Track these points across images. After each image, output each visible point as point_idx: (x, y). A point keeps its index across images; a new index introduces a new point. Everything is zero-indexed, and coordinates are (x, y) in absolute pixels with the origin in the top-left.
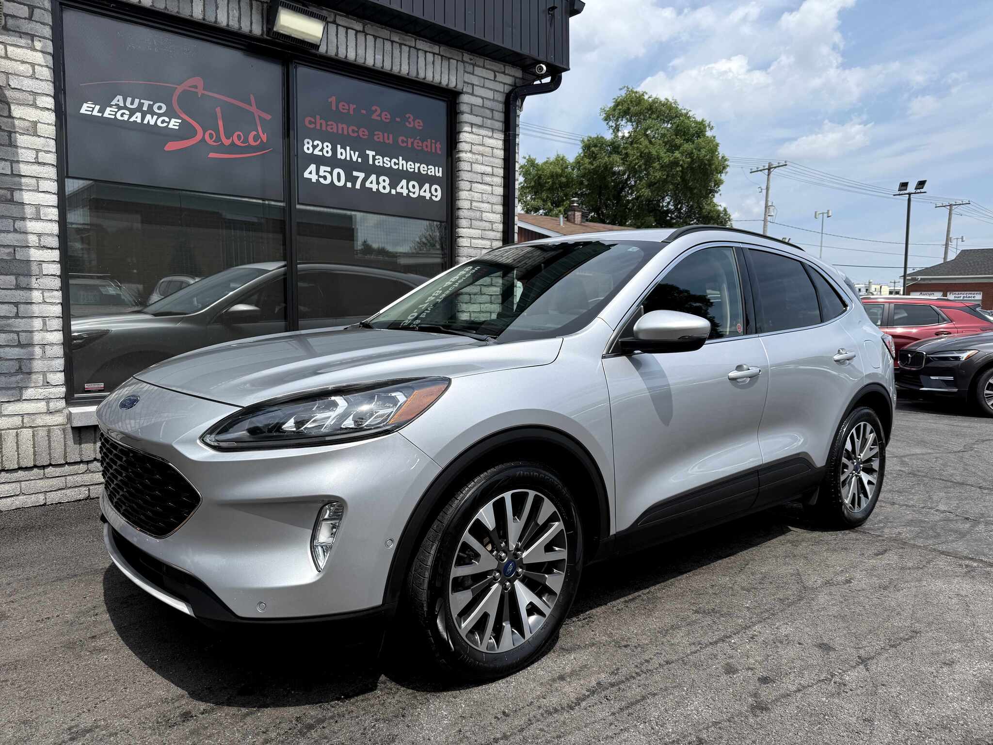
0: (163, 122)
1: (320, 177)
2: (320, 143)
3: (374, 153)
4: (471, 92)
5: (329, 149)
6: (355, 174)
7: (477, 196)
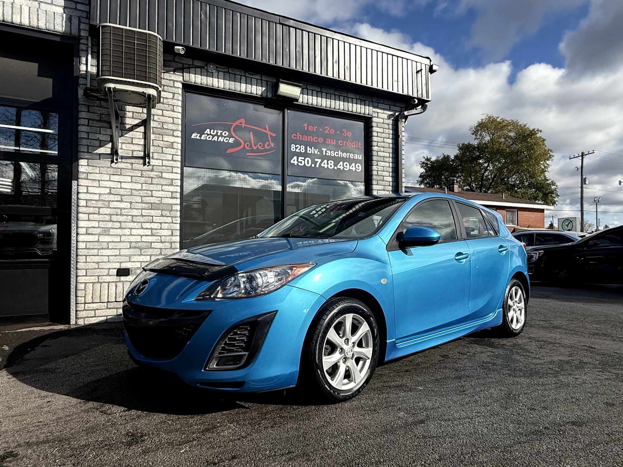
0: (226, 140)
1: (298, 162)
2: (299, 146)
3: (326, 149)
4: (377, 116)
5: (303, 149)
6: (316, 160)
7: (381, 168)
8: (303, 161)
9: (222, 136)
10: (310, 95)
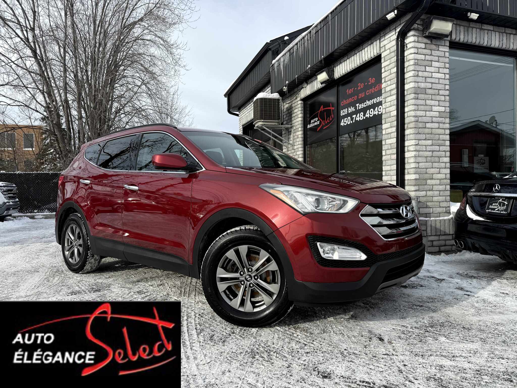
1: (344, 123)
2: (344, 110)
3: (358, 104)
4: (384, 50)
5: (346, 111)
6: (353, 116)
7: (387, 105)
8: (346, 121)
9: (316, 121)
10: (341, 67)
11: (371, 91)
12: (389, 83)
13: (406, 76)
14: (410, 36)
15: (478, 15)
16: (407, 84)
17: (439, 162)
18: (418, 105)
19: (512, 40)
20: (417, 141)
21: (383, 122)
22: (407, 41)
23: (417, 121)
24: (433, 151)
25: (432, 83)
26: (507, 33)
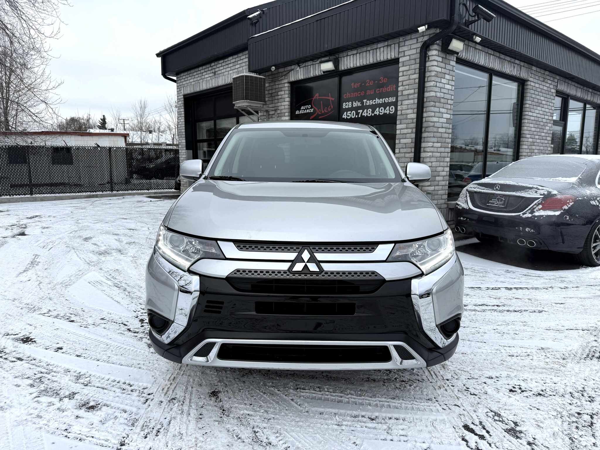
0: (310, 111)
2: (348, 103)
3: (366, 100)
4: (403, 55)
5: (351, 104)
6: (359, 111)
7: (404, 107)
8: (350, 114)
9: (308, 109)
10: (348, 60)
11: (382, 90)
12: (407, 87)
13: (427, 84)
14: (433, 50)
15: (481, 39)
16: (427, 92)
17: (444, 162)
18: (435, 112)
19: (491, 60)
20: (432, 143)
21: (398, 122)
22: (430, 53)
23: (434, 126)
24: (441, 152)
25: (444, 93)
26: (489, 54)
